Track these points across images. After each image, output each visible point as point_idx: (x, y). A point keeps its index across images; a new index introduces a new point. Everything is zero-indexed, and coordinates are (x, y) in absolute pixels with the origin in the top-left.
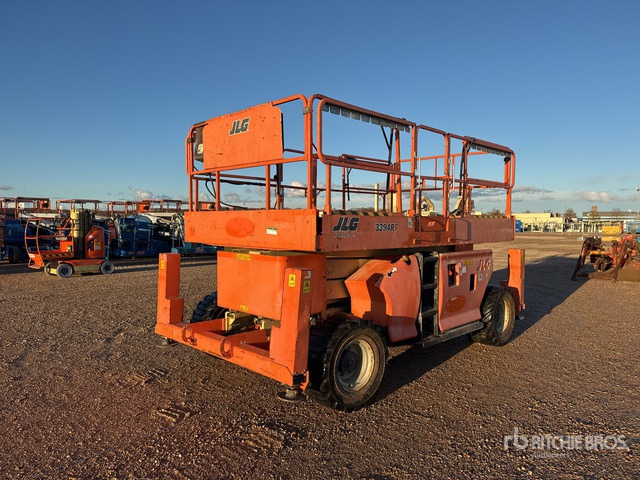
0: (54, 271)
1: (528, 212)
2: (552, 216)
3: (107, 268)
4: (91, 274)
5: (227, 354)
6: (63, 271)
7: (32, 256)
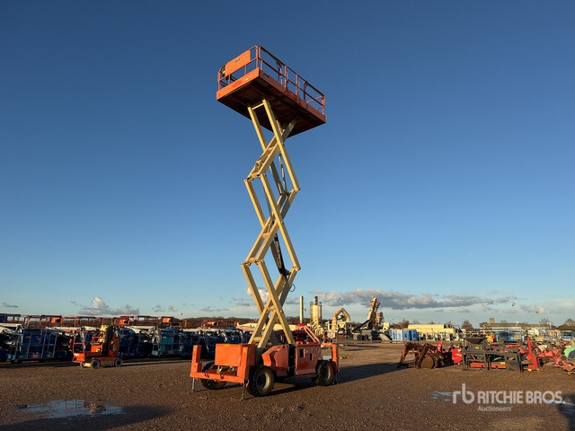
0: (88, 365)
1: (432, 323)
2: (445, 327)
3: (119, 363)
4: (109, 367)
5: (222, 378)
6: (94, 365)
7: (76, 355)
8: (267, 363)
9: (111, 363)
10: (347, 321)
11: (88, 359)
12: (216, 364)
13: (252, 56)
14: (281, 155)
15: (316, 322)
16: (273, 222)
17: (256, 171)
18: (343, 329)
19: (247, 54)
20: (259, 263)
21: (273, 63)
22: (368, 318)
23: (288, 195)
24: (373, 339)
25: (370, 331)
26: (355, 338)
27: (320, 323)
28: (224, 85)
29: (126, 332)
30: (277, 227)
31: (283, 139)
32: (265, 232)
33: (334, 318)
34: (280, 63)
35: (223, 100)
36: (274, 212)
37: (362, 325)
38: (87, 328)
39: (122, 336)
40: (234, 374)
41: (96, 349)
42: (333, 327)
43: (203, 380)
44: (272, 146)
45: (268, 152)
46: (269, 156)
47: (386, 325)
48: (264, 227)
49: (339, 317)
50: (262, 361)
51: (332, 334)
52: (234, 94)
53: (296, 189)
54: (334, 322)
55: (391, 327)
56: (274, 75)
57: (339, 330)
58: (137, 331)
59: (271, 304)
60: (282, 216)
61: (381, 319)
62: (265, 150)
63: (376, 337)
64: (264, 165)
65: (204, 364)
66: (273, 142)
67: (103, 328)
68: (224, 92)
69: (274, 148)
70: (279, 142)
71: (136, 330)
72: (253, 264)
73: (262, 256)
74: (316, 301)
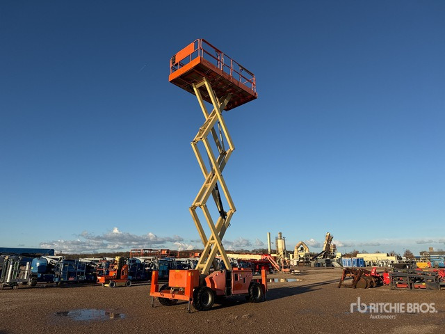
0: (107, 285)
1: (378, 253)
2: (388, 255)
3: (129, 284)
4: (122, 286)
5: (173, 297)
6: (112, 285)
7: (99, 278)
8: (209, 285)
9: (123, 284)
10: (307, 252)
11: (107, 282)
12: (170, 286)
13: (196, 47)
14: (219, 122)
15: (282, 253)
16: (214, 175)
17: (199, 135)
18: (303, 258)
19: (192, 45)
20: (202, 207)
21: (213, 52)
22: (324, 249)
23: (225, 153)
24: (327, 266)
25: (324, 260)
26: (312, 265)
27: (284, 254)
28: (174, 69)
29: (134, 261)
30: (217, 178)
31: (221, 110)
32: (208, 182)
33: (296, 250)
34: (218, 51)
35: (174, 81)
36: (214, 167)
37: (318, 255)
38: (108, 259)
39: (132, 264)
40: (182, 293)
41: (113, 274)
42: (295, 257)
43: (159, 298)
44: (212, 116)
45: (209, 120)
46: (210, 123)
47: (338, 255)
48: (207, 178)
49: (300, 249)
50: (205, 283)
51: (294, 262)
52: (182, 76)
53: (232, 149)
54: (296, 252)
55: (342, 256)
56: (213, 61)
57: (300, 259)
58: (142, 261)
59: (213, 239)
60: (221, 170)
61: (334, 250)
62: (207, 119)
63: (329, 264)
64: (205, 130)
65: (161, 286)
66: (214, 113)
67: (117, 259)
68: (174, 75)
69: (214, 117)
70: (217, 113)
71: (141, 259)
72: (198, 208)
73: (205, 201)
74: (281, 236)
